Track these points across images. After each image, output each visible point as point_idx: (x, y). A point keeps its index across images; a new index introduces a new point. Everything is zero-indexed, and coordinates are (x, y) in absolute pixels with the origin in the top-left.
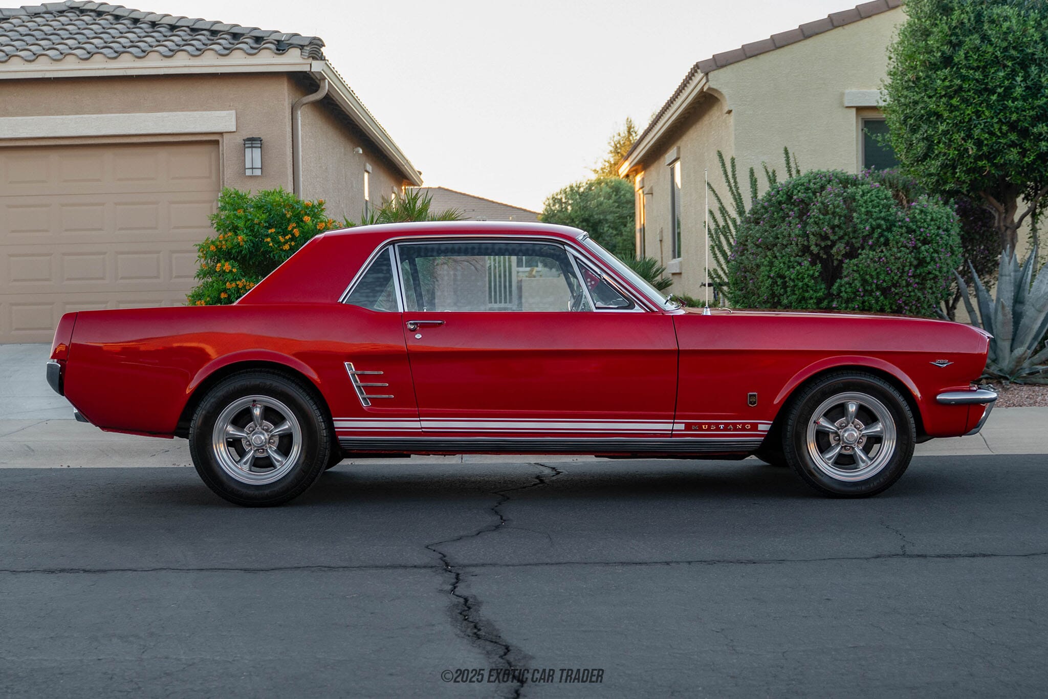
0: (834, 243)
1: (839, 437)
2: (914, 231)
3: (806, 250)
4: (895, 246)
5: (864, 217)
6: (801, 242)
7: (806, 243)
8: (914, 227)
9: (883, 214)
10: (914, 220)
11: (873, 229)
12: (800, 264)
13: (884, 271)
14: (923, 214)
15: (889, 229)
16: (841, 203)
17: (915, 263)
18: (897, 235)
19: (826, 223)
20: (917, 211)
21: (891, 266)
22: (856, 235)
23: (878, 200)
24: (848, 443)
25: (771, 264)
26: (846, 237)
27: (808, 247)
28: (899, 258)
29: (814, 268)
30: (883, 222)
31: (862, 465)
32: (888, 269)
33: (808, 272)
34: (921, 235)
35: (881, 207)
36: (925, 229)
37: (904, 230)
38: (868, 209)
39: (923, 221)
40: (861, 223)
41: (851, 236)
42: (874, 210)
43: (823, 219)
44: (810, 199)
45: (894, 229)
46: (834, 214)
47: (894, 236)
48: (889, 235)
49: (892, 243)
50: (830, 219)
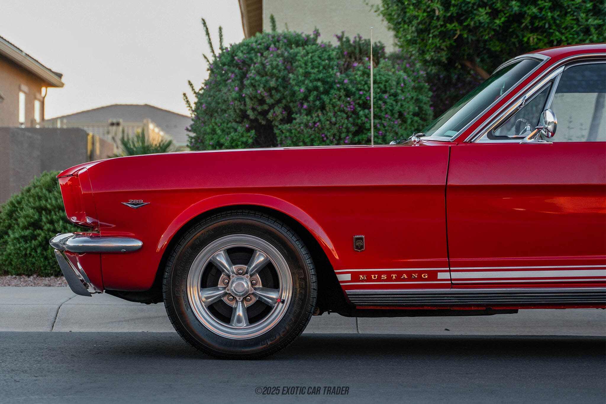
0: (272, 106)
2: (354, 94)
3: (244, 116)
4: (332, 110)
5: (301, 78)
6: (237, 106)
7: (242, 107)
8: (354, 89)
9: (321, 76)
10: (353, 82)
11: (309, 91)
12: (236, 130)
13: (319, 137)
14: (366, 76)
15: (326, 92)
16: (280, 64)
17: (353, 129)
18: (335, 98)
19: (262, 85)
20: (359, 73)
21: (326, 132)
22: (294, 99)
23: (320, 61)
26: (284, 101)
27: (245, 111)
28: (335, 124)
29: (249, 134)
30: (319, 84)
32: (323, 135)
34: (360, 98)
35: (321, 68)
36: (365, 92)
37: (342, 93)
38: (307, 70)
39: (363, 83)
40: (297, 85)
41: (288, 99)
42: (312, 71)
43: (259, 81)
44: (251, 59)
45: (332, 91)
46: (272, 75)
47: (331, 100)
48: (325, 98)
49: (328, 107)
50: (267, 81)
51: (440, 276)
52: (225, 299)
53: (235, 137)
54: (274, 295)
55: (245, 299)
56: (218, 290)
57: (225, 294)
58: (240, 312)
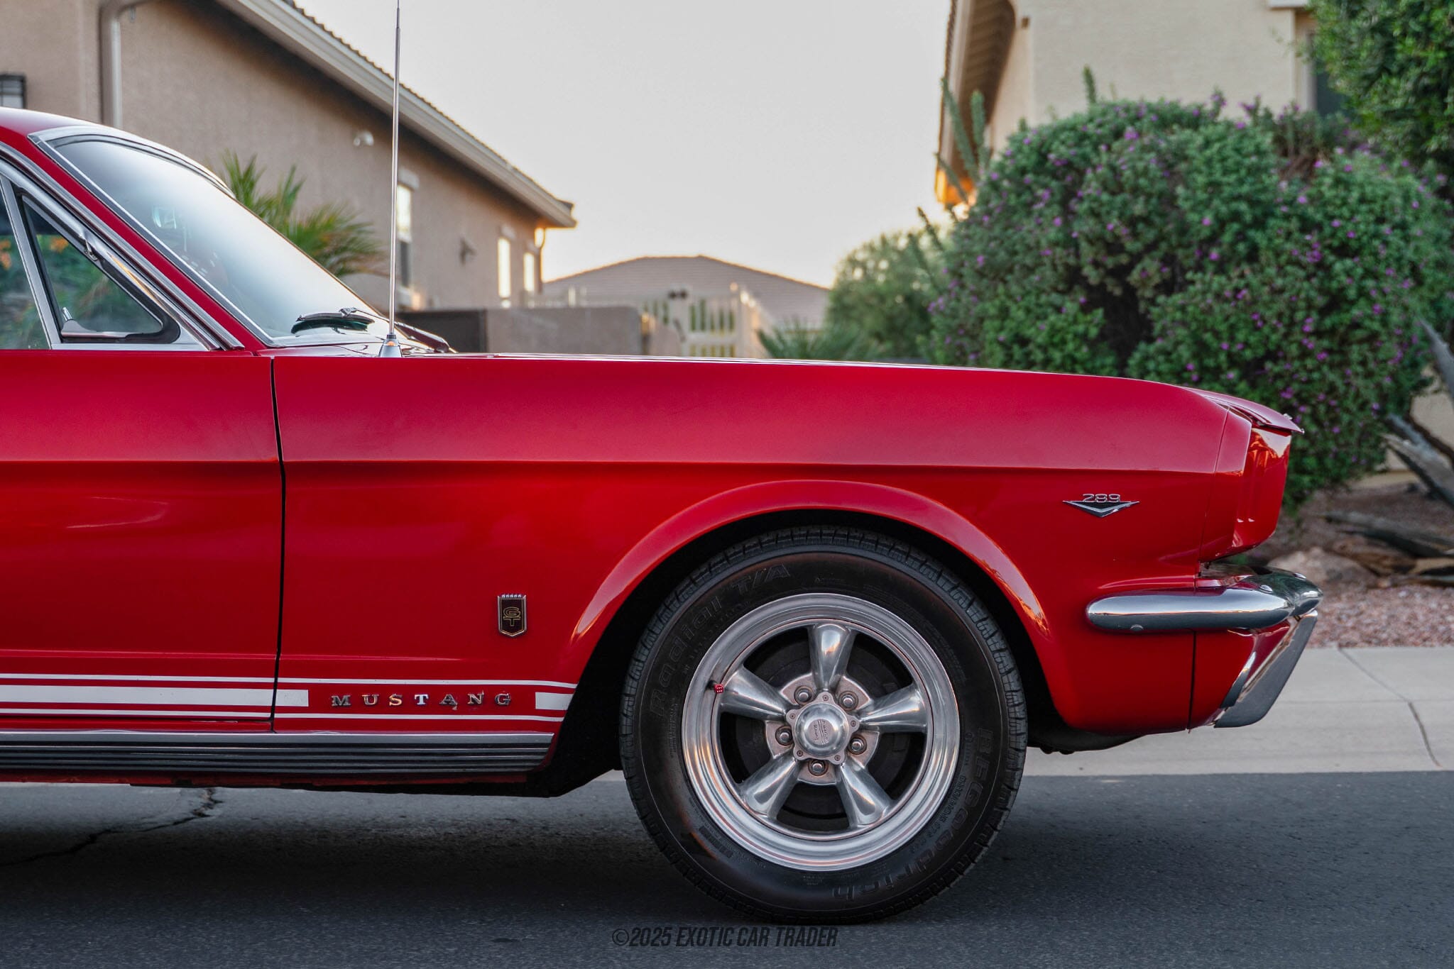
0: (1136, 258)
1: (790, 732)
2: (1319, 227)
3: (1073, 278)
4: (1273, 262)
5: (1202, 196)
6: (1061, 258)
7: (1072, 261)
8: (1319, 217)
9: (1245, 189)
10: (1317, 200)
11: (1222, 223)
12: (1058, 310)
13: (1246, 321)
14: (1341, 187)
15: (1259, 224)
16: (1153, 166)
17: (1320, 301)
18: (1278, 236)
19: (1116, 213)
20: (1328, 181)
21: (1262, 310)
22: (1185, 240)
23: (1238, 158)
24: (813, 752)
25: (1004, 313)
26: (1163, 246)
27: (1078, 269)
28: (1281, 291)
29: (1089, 318)
30: (1243, 207)
31: (863, 820)
32: (1256, 317)
33: (1073, 328)
34: (1333, 235)
35: (1243, 172)
36: (1344, 223)
37: (1294, 224)
38: (1213, 178)
39: (1338, 202)
40: (1193, 209)
41: (1174, 240)
42: (1225, 179)
43: (1110, 203)
44: (1085, 158)
45: (1272, 222)
46: (1136, 190)
47: (1270, 240)
48: (1258, 236)
49: (1265, 256)
50: (1125, 204)
53: (1060, 324)
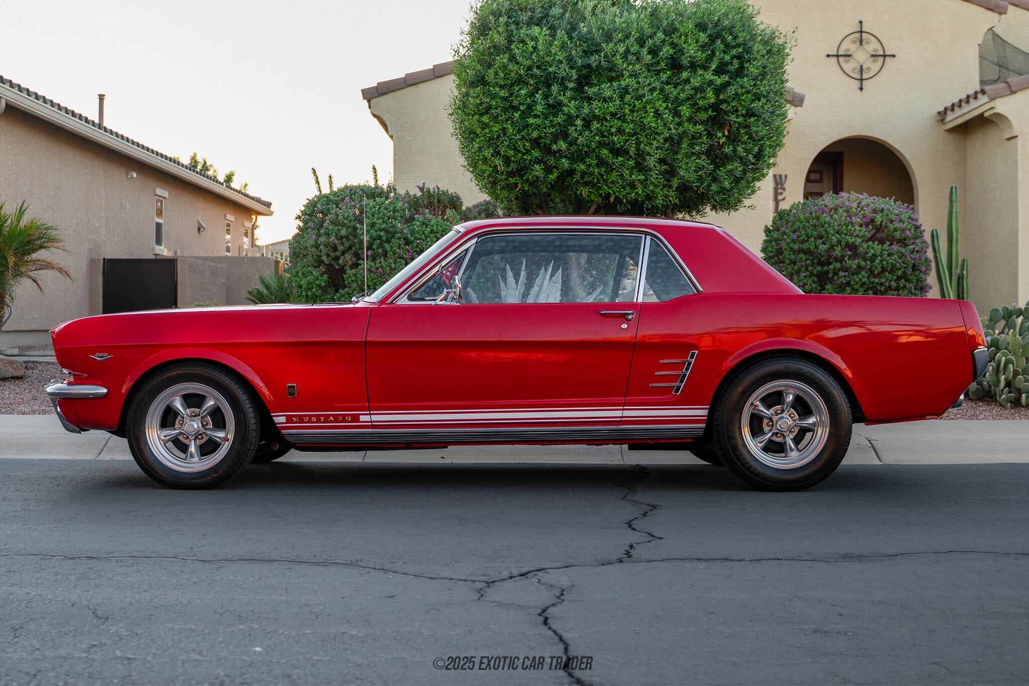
0: (343, 253)
2: (412, 243)
3: (319, 262)
4: (392, 257)
6: (314, 252)
7: (318, 253)
8: (413, 239)
9: (384, 226)
10: (412, 232)
11: (374, 240)
12: (312, 274)
13: (380, 281)
14: (424, 227)
15: (388, 241)
18: (395, 246)
19: (334, 234)
21: (387, 277)
23: (386, 212)
26: (353, 248)
27: (320, 256)
29: (323, 278)
30: (383, 233)
33: (316, 282)
34: (417, 246)
35: (386, 218)
36: (421, 241)
37: (402, 242)
38: (373, 221)
39: (421, 232)
41: (357, 246)
42: (378, 221)
43: (332, 230)
44: (328, 210)
45: (394, 240)
46: (344, 225)
47: (392, 248)
48: (387, 246)
49: (390, 254)
50: (339, 230)
51: (362, 418)
52: (181, 438)
53: (311, 281)
54: (221, 434)
55: (196, 438)
56: (175, 429)
57: (181, 433)
58: (192, 449)
